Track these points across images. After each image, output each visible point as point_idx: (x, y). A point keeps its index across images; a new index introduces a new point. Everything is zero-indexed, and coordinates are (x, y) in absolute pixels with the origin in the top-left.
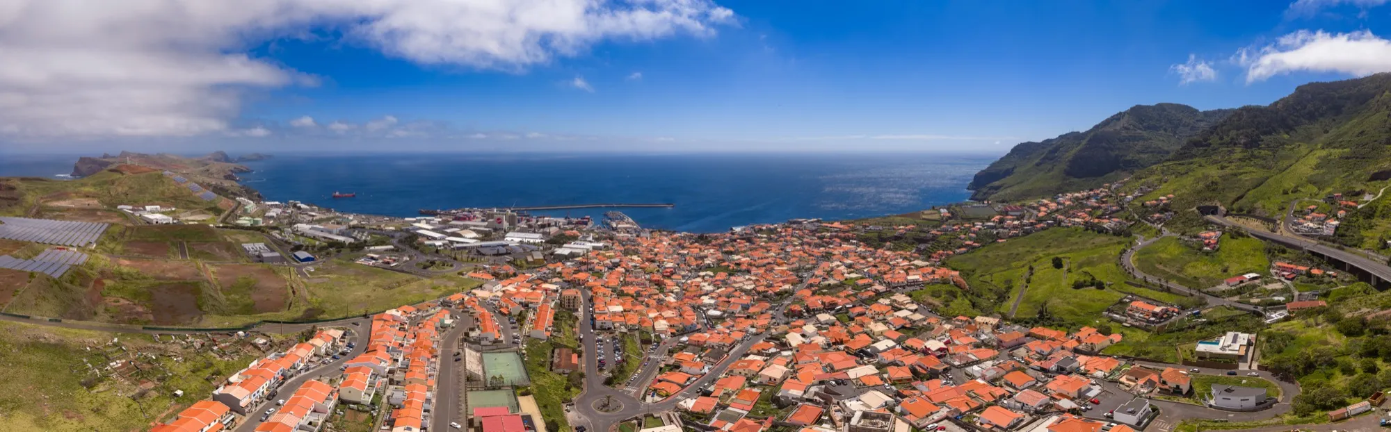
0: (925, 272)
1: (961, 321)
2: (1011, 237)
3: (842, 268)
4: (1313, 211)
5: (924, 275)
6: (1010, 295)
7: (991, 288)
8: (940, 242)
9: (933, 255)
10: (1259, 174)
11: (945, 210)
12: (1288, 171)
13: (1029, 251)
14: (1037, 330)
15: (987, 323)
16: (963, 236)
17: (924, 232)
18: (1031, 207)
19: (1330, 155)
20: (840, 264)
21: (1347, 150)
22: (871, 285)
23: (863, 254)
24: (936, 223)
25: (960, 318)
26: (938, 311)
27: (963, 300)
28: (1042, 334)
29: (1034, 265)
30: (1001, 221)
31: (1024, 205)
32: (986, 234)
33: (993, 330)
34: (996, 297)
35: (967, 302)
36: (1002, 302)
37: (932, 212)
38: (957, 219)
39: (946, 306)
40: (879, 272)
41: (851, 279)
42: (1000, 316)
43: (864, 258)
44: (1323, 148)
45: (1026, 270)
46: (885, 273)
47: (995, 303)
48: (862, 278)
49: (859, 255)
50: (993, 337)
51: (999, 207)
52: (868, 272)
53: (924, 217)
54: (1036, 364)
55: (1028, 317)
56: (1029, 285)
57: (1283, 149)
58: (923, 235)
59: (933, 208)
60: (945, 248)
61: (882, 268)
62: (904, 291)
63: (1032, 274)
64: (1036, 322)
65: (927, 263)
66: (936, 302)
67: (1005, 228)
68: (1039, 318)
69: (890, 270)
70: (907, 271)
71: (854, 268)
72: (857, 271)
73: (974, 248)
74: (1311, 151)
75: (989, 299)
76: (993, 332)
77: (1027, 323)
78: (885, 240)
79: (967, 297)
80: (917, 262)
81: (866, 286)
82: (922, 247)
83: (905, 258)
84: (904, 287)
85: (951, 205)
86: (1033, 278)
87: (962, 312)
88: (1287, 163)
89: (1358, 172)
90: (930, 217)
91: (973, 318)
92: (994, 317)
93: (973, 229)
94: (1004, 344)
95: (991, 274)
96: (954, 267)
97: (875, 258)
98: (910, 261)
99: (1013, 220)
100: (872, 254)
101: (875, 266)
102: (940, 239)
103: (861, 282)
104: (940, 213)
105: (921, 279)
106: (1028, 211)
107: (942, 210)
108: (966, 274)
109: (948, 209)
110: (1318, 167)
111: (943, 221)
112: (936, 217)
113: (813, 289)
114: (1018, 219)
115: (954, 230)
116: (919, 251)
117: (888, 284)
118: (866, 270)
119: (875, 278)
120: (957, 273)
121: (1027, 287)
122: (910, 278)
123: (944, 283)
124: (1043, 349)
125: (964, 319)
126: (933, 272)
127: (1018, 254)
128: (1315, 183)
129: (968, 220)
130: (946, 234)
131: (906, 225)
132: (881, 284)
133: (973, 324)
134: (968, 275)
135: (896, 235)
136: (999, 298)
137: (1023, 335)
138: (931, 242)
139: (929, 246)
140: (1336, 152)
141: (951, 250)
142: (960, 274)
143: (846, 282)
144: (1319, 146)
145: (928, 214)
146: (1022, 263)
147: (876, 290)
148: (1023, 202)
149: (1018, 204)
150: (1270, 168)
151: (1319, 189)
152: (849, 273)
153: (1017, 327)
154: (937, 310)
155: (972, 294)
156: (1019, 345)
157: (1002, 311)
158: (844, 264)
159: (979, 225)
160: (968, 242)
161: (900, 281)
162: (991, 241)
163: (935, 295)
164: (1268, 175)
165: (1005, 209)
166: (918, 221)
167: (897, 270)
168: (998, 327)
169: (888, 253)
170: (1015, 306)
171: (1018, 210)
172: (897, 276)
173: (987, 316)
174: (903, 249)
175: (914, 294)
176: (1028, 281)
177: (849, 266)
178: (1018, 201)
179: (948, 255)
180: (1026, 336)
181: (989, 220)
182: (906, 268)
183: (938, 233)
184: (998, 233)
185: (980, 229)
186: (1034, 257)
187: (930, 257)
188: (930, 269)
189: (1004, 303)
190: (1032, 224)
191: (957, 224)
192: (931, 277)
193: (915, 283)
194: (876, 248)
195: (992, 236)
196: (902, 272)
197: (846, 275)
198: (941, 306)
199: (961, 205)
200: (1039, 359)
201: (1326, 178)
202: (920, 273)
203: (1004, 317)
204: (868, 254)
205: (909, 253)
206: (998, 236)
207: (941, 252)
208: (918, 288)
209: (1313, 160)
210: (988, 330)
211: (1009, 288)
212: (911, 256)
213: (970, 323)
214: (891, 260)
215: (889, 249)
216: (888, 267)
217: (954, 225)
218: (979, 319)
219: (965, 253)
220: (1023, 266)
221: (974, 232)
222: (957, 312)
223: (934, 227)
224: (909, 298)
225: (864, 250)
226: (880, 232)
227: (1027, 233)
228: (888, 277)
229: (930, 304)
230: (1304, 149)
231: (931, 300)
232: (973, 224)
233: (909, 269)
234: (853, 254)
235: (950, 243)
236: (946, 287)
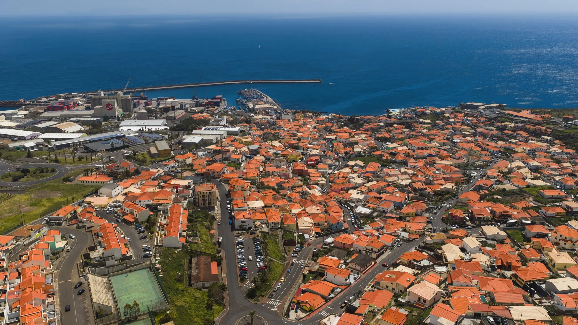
3: (525, 171)
20: (522, 165)
22: (561, 199)
23: (557, 156)
41: (535, 186)
43: (558, 162)
48: (550, 188)
49: (552, 157)
52: (560, 181)
71: (541, 173)
72: (546, 178)
81: (554, 200)
97: (574, 164)
100: (571, 158)
101: (572, 175)
103: (548, 193)
113: (482, 192)
118: (558, 178)
119: (569, 190)
143: (527, 190)
147: (568, 207)
152: (533, 179)
158: (528, 165)
177: (535, 170)
197: (529, 181)
204: (565, 157)
225: (559, 151)
234: (544, 154)
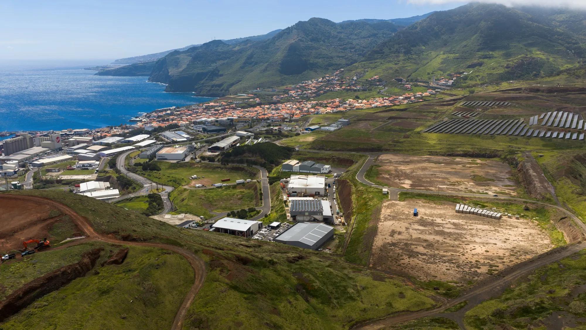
4: (443, 79)
10: (414, 67)
12: (428, 65)
19: (448, 57)
21: (457, 55)
44: (444, 54)
57: (423, 55)
74: (437, 55)
88: (425, 62)
89: (462, 65)
110: (442, 63)
128: (441, 70)
140: (452, 56)
144: (442, 53)
150: (418, 64)
151: (444, 73)
164: (418, 67)
201: (447, 68)
209: (439, 60)
230: (433, 54)
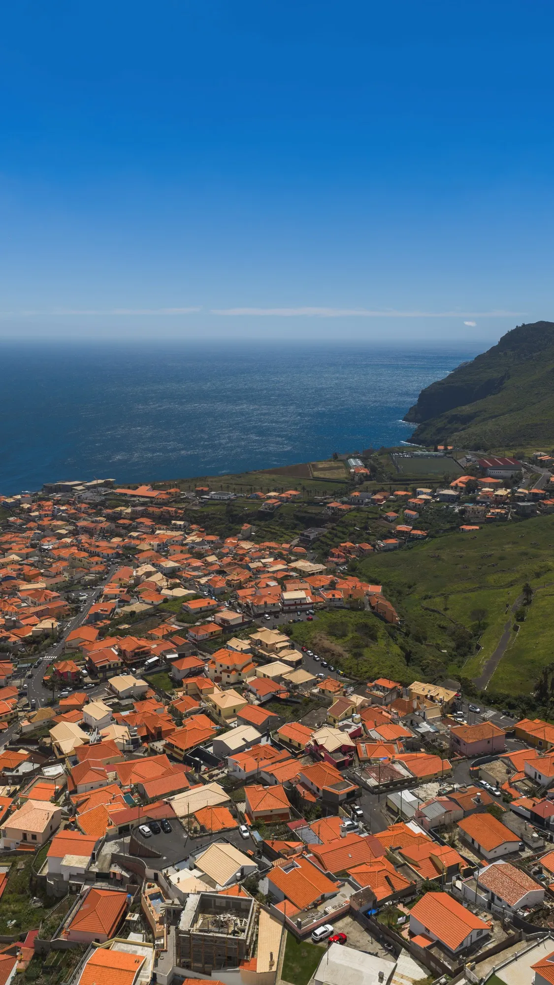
0: (318, 584)
1: (384, 689)
2: (490, 521)
3: (157, 578)
5: (315, 591)
6: (482, 641)
7: (443, 623)
8: (346, 525)
9: (333, 550)
11: (360, 463)
13: (526, 554)
14: (531, 726)
15: (432, 698)
16: (391, 515)
17: (316, 504)
18: (535, 461)
20: (153, 569)
22: (213, 611)
23: (197, 549)
24: (340, 485)
25: (382, 682)
26: (341, 666)
27: (388, 645)
28: (540, 736)
29: (533, 583)
30: (471, 488)
31: (521, 457)
32: (439, 511)
33: (444, 715)
34: (452, 644)
35: (396, 649)
36: (464, 655)
37: (333, 464)
38: (380, 480)
39: (357, 655)
40: (229, 583)
41: (176, 599)
42: (459, 684)
43: (200, 556)
45: (516, 592)
46: (240, 586)
47: (450, 658)
48: (196, 597)
49: (190, 551)
50: (444, 729)
51: (469, 458)
52: (206, 585)
53: (316, 474)
54: (523, 802)
55: (514, 693)
56: (520, 625)
58: (313, 510)
59: (335, 457)
60: (356, 537)
61: (235, 576)
62: (277, 622)
63: (529, 603)
64: (533, 708)
65: (320, 567)
66: (337, 646)
67: (477, 503)
68: (538, 699)
69: (250, 579)
70: (283, 582)
71: (180, 577)
72: (188, 583)
73: (415, 538)
75: (438, 648)
76: (444, 719)
77: (511, 706)
78: (241, 520)
79: (395, 639)
80: (301, 564)
81: (204, 614)
82: (312, 533)
83: (279, 556)
84: (275, 614)
85: (371, 451)
86: (531, 611)
87: (385, 671)
90: (328, 475)
91: (406, 685)
92: (447, 687)
93: (412, 500)
94: (463, 748)
95: (446, 598)
96: (374, 576)
97: (220, 556)
98: (289, 561)
99: (496, 486)
100: (216, 548)
101: (221, 572)
102: (348, 518)
103: (194, 605)
104: (348, 467)
105: (309, 600)
106: (529, 470)
107: (352, 462)
108: (393, 592)
109: (363, 460)
111: (353, 482)
112: (342, 475)
113: (101, 625)
114: (506, 486)
115: (374, 502)
116: (305, 542)
117: (247, 609)
118: (203, 581)
119: (221, 596)
120: (377, 589)
121: (516, 628)
122: (287, 596)
123: (352, 609)
124: (541, 771)
125: (390, 685)
126: (332, 586)
127: (502, 559)
129: (404, 482)
130: (358, 510)
131: (281, 490)
132: (232, 608)
133: (406, 699)
134: (400, 593)
135: (261, 509)
136: (458, 647)
137: (502, 732)
138: (329, 525)
139: (325, 531)
141: (367, 541)
142: (384, 591)
143: (165, 606)
145: (324, 470)
146: (510, 577)
147: (224, 621)
148: (519, 450)
149: (509, 454)
152: (171, 589)
153: (490, 713)
154: (337, 664)
155: (407, 634)
156: (492, 754)
157: (463, 675)
158: (160, 569)
159: (425, 493)
160: (403, 528)
161: (270, 601)
162: (448, 526)
163: (336, 631)
165: (482, 463)
166: (305, 483)
167: (264, 579)
168: (451, 708)
169: (246, 545)
170: (490, 667)
171: (507, 466)
172: (263, 592)
173: (433, 682)
174: (274, 537)
175: (297, 630)
176: (520, 617)
177: (171, 574)
178: (509, 447)
179: (361, 550)
180: (509, 735)
181: (446, 484)
182: (280, 575)
183: (344, 507)
184: (462, 512)
185: (427, 502)
186: (536, 567)
187: (326, 554)
188: (326, 579)
189: (469, 659)
190: (535, 497)
191: (383, 490)
192: (327, 595)
193: (297, 606)
194: (223, 537)
195: (448, 516)
196: (273, 583)
197: (165, 592)
198: (347, 655)
199: (390, 452)
200: (531, 794)
202: (307, 586)
203: (467, 690)
204: (207, 547)
205: (287, 546)
206: (463, 518)
207: (349, 544)
208: (302, 617)
210: (434, 713)
211: (479, 629)
212: (291, 553)
213: (400, 695)
214: (253, 560)
215: (248, 538)
216: (247, 574)
217: (375, 493)
218: (418, 688)
219: (395, 548)
220: (511, 584)
221: (415, 508)
222: (376, 670)
223: (336, 495)
224: (284, 637)
225: (199, 540)
226: (230, 503)
227: (524, 514)
228: (246, 595)
229: (326, 651)
231: (326, 643)
232: (414, 490)
233: (287, 578)
234: (178, 548)
235: (366, 528)
236: (354, 618)
